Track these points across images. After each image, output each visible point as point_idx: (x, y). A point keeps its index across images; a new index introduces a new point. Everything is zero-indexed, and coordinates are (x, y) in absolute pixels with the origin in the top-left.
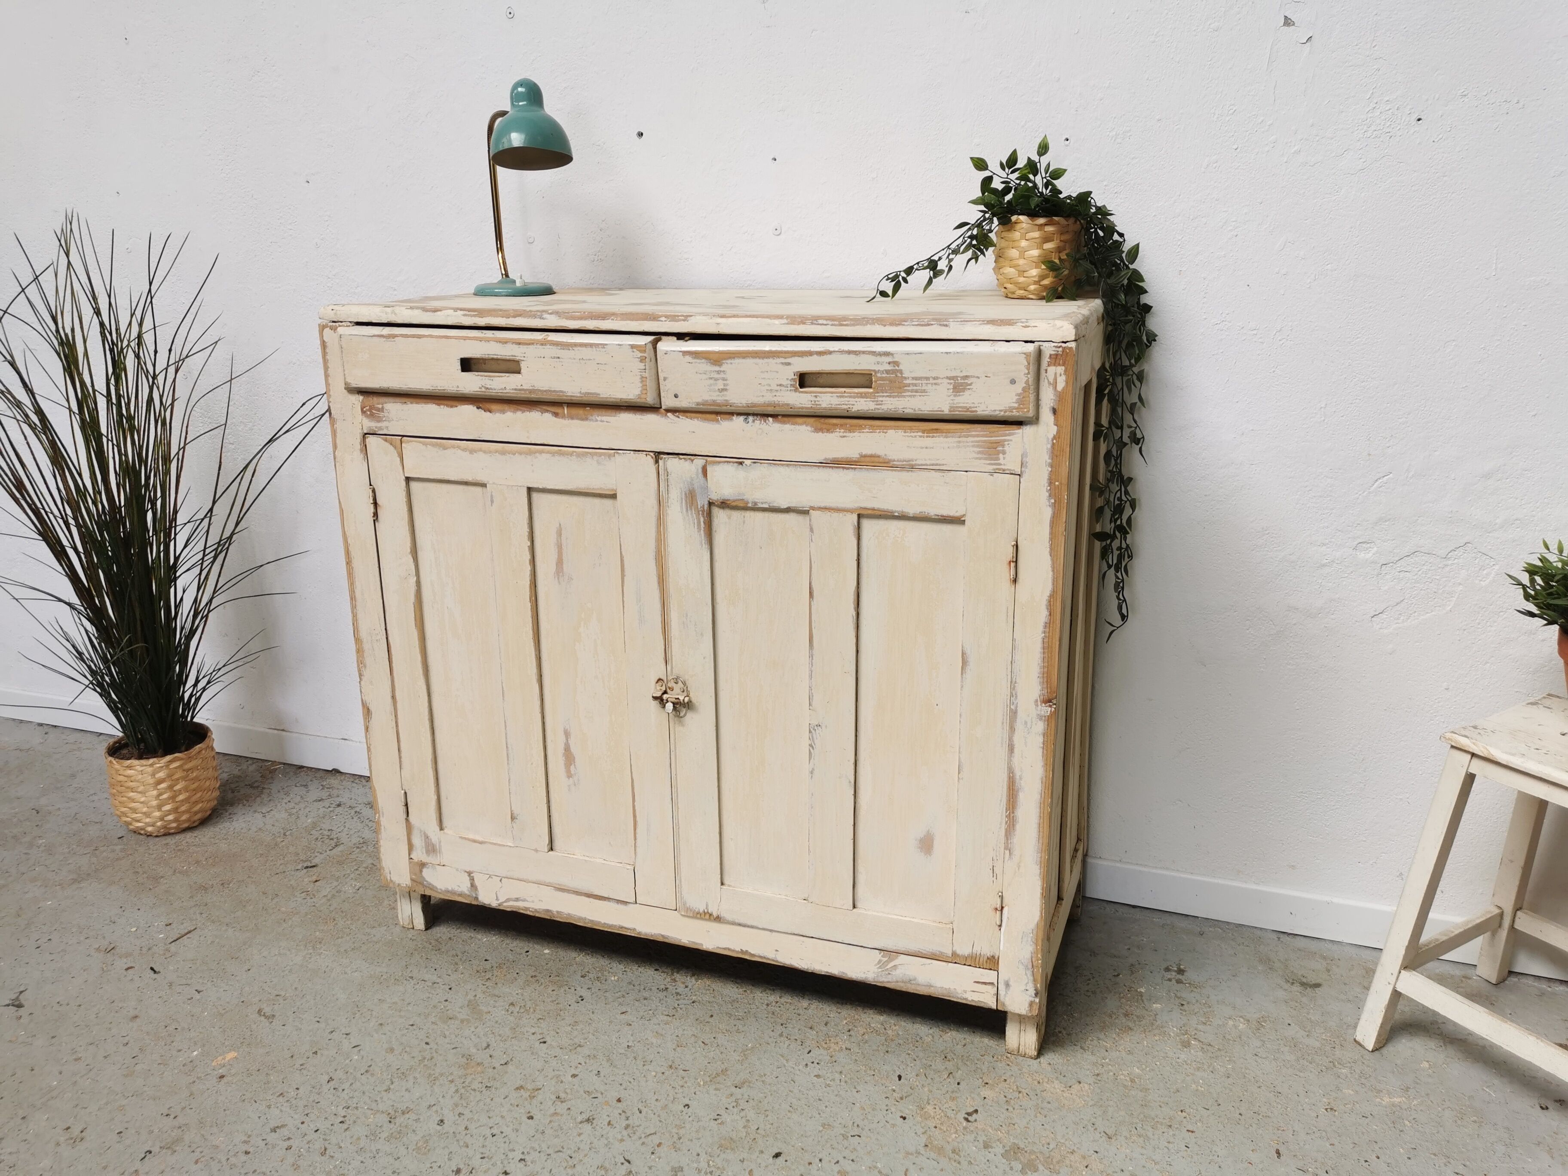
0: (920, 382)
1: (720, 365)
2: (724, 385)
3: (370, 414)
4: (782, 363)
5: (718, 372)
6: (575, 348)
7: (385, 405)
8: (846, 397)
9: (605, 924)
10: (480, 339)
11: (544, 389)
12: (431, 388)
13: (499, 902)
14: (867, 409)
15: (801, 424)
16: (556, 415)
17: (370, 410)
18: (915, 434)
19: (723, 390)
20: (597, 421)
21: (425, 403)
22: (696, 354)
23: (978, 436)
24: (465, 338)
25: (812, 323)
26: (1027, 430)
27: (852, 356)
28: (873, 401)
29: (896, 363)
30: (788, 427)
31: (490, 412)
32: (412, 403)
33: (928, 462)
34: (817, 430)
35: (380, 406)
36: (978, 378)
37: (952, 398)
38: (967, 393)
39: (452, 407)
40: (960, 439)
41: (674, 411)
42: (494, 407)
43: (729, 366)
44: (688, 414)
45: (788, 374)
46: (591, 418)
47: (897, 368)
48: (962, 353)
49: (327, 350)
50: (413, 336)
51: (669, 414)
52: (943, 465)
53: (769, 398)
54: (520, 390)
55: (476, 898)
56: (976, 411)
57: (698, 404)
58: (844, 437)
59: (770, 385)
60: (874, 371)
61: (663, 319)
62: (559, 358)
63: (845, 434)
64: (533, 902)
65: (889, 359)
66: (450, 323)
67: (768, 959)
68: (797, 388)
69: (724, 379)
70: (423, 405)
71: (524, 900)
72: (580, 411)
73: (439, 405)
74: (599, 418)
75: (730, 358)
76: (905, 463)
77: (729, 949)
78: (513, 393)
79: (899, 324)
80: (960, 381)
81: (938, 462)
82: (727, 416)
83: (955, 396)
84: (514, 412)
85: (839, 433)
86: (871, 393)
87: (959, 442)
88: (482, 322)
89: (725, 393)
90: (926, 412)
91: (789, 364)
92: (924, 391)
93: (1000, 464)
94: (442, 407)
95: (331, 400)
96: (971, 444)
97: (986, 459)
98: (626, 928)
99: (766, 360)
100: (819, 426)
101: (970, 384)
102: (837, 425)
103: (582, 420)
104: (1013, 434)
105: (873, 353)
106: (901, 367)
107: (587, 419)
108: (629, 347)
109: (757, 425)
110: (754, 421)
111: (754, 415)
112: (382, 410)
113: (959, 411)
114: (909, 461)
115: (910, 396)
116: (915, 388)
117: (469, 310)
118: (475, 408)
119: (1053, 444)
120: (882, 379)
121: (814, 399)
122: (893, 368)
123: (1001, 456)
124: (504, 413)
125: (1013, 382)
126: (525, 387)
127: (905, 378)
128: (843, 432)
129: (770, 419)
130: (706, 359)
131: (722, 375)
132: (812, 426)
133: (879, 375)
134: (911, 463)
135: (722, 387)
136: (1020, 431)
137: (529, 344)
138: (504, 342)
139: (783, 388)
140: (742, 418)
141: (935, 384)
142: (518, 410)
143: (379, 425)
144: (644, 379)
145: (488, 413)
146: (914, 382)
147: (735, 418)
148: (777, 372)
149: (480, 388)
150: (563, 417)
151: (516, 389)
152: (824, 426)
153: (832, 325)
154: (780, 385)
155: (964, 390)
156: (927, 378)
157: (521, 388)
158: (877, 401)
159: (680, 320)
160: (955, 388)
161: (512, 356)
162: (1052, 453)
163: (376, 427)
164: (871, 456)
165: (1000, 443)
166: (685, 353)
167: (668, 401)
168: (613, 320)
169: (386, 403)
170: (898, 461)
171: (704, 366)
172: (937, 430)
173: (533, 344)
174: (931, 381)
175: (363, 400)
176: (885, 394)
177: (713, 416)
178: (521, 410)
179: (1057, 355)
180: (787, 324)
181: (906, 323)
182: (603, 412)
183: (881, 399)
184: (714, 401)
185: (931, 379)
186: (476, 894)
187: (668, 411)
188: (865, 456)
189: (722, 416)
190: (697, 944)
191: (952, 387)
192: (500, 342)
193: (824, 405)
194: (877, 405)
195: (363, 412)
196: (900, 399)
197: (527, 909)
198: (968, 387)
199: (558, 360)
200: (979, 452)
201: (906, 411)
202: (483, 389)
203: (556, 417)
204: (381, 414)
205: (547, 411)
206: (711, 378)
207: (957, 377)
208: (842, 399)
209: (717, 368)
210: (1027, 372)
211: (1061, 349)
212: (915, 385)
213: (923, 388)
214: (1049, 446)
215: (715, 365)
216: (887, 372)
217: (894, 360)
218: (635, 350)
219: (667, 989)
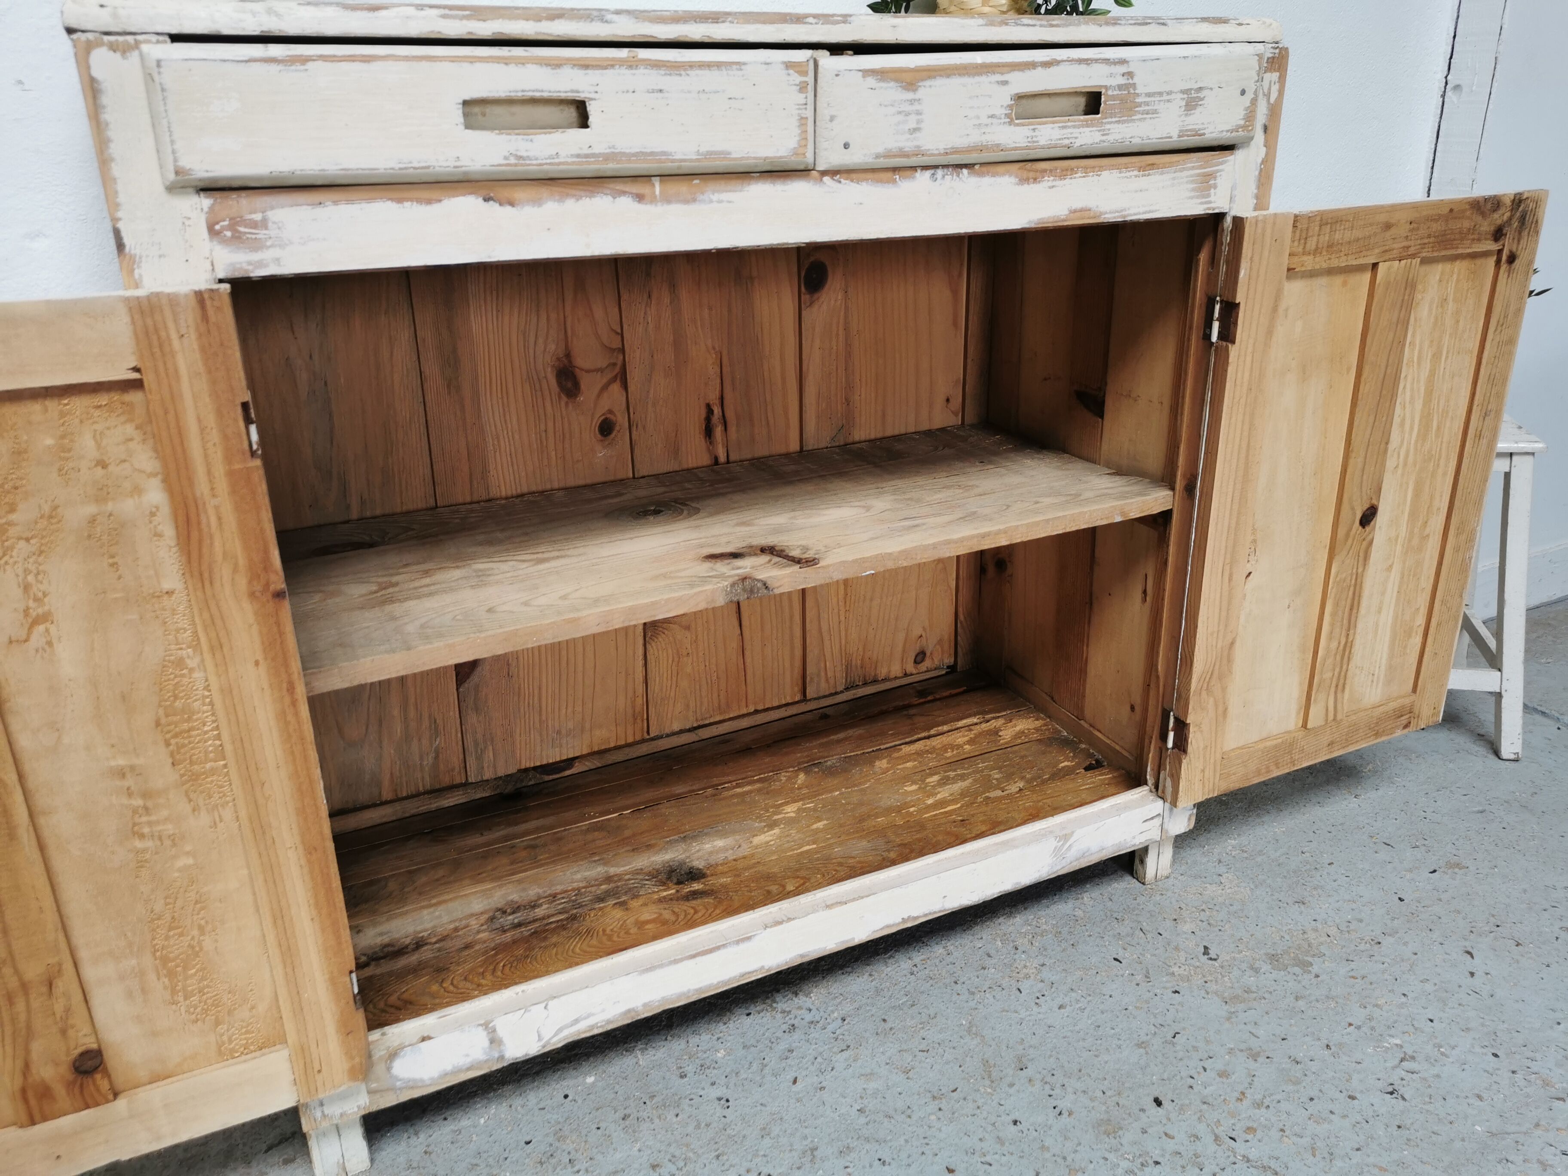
0: (1152, 99)
1: (915, 90)
2: (919, 122)
3: (233, 237)
4: (998, 82)
5: (912, 102)
6: (692, 73)
7: (270, 214)
8: (1070, 127)
9: (719, 983)
10: (506, 61)
11: (633, 151)
12: (397, 166)
13: (542, 1043)
14: (1091, 142)
15: (1003, 174)
16: (640, 198)
17: (231, 227)
18: (1131, 173)
19: (916, 130)
20: (711, 201)
21: (370, 200)
22: (881, 74)
23: (1193, 168)
24: (472, 60)
25: (1017, 25)
26: (1239, 155)
27: (1083, 66)
28: (1099, 131)
29: (1130, 74)
30: (987, 180)
31: (512, 204)
32: (335, 203)
33: (1141, 210)
34: (1024, 181)
35: (258, 217)
36: (1211, 89)
37: (1183, 118)
38: (1199, 109)
39: (429, 202)
40: (1175, 175)
41: (833, 173)
42: (519, 193)
43: (930, 90)
44: (854, 176)
45: (1002, 98)
46: (701, 197)
47: (1130, 81)
48: (1199, 57)
49: (105, 100)
50: (352, 58)
51: (826, 179)
52: (1156, 211)
53: (975, 138)
54: (587, 156)
55: (502, 1057)
56: (1204, 134)
57: (878, 156)
58: (1053, 187)
59: (978, 117)
60: (1106, 87)
61: (811, 20)
62: (661, 91)
63: (1054, 183)
64: (603, 1011)
65: (1123, 69)
66: (413, 32)
67: (935, 912)
68: (1012, 120)
69: (919, 113)
70: (364, 205)
71: (589, 1016)
72: (682, 188)
73: (400, 201)
74: (715, 197)
75: (930, 77)
76: (1117, 214)
77: (888, 926)
78: (573, 163)
79: (1116, 24)
80: (1193, 95)
81: (1152, 208)
82: (908, 173)
83: (1186, 115)
84: (561, 200)
85: (1048, 181)
86: (1098, 119)
87: (1174, 179)
88: (485, 30)
89: (917, 134)
90: (1154, 141)
91: (1005, 83)
92: (1155, 112)
93: (1210, 202)
94: (407, 204)
95: (120, 214)
96: (1185, 180)
97: (1198, 197)
98: (749, 973)
99: (977, 79)
100: (1025, 174)
101: (1202, 99)
102: (1045, 171)
103: (686, 202)
104: (1225, 162)
105: (1107, 61)
106: (1136, 80)
107: (694, 200)
108: (783, 66)
109: (948, 182)
110: (943, 177)
111: (944, 166)
112: (264, 224)
113: (1188, 136)
114: (1122, 211)
115: (1140, 120)
116: (1147, 108)
117: (451, 8)
118: (480, 200)
119: (1261, 170)
120: (1114, 98)
121: (1031, 133)
122: (1127, 82)
123: (1212, 191)
124: (540, 205)
125: (1243, 92)
126: (596, 150)
127: (1138, 95)
128: (1053, 180)
129: (965, 171)
130: (896, 80)
131: (916, 107)
132: (1016, 177)
133: (1110, 93)
134: (1123, 213)
135: (914, 126)
136: (1231, 158)
137: (605, 68)
138: (557, 64)
139: (994, 121)
140: (928, 173)
141: (1168, 101)
142: (568, 195)
143: (255, 257)
144: (803, 122)
145: (508, 209)
146: (1148, 99)
147: (919, 174)
148: (990, 96)
149: (506, 158)
150: (653, 200)
151: (578, 156)
152: (1031, 174)
153: (1041, 26)
154: (992, 116)
155: (1194, 107)
156: (1160, 94)
157: (590, 151)
158: (1104, 130)
159: (838, 22)
160: (1187, 105)
161: (572, 91)
162: (1259, 180)
163: (249, 263)
164: (1081, 210)
165: (1211, 176)
166: (867, 73)
167: (831, 157)
168: (730, 22)
169: (272, 208)
170: (1110, 213)
171: (892, 92)
172: (1152, 166)
173: (612, 66)
174: (1165, 97)
175: (211, 208)
176: (1114, 120)
177: (889, 175)
178: (574, 196)
179: (1273, 58)
180: (986, 25)
181: (1123, 22)
182: (721, 184)
183: (1108, 126)
184: (901, 149)
185: (1165, 94)
186: (501, 1052)
187: (824, 173)
188: (1075, 211)
189: (901, 173)
190: (847, 941)
191: (1184, 103)
192: (547, 65)
193: (1042, 142)
194: (1103, 135)
195: (212, 232)
196: (1130, 124)
197: (592, 1027)
198: (1200, 103)
199: (659, 95)
200: (1193, 190)
201: (1134, 141)
202: (513, 161)
203: (639, 202)
204: (261, 234)
205: (624, 193)
206: (900, 113)
207: (1191, 89)
208: (1065, 131)
209: (910, 95)
210: (1257, 78)
211: (1277, 51)
212: (1147, 104)
213: (1155, 108)
214: (1257, 173)
215: (908, 90)
216: (1120, 87)
217: (1130, 70)
218: (791, 72)
219: (793, 1025)
